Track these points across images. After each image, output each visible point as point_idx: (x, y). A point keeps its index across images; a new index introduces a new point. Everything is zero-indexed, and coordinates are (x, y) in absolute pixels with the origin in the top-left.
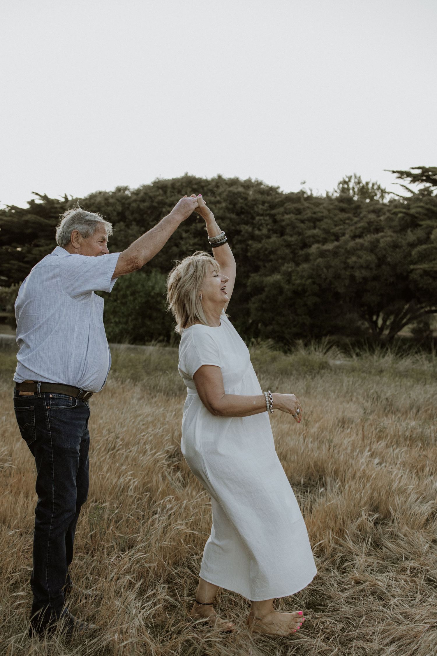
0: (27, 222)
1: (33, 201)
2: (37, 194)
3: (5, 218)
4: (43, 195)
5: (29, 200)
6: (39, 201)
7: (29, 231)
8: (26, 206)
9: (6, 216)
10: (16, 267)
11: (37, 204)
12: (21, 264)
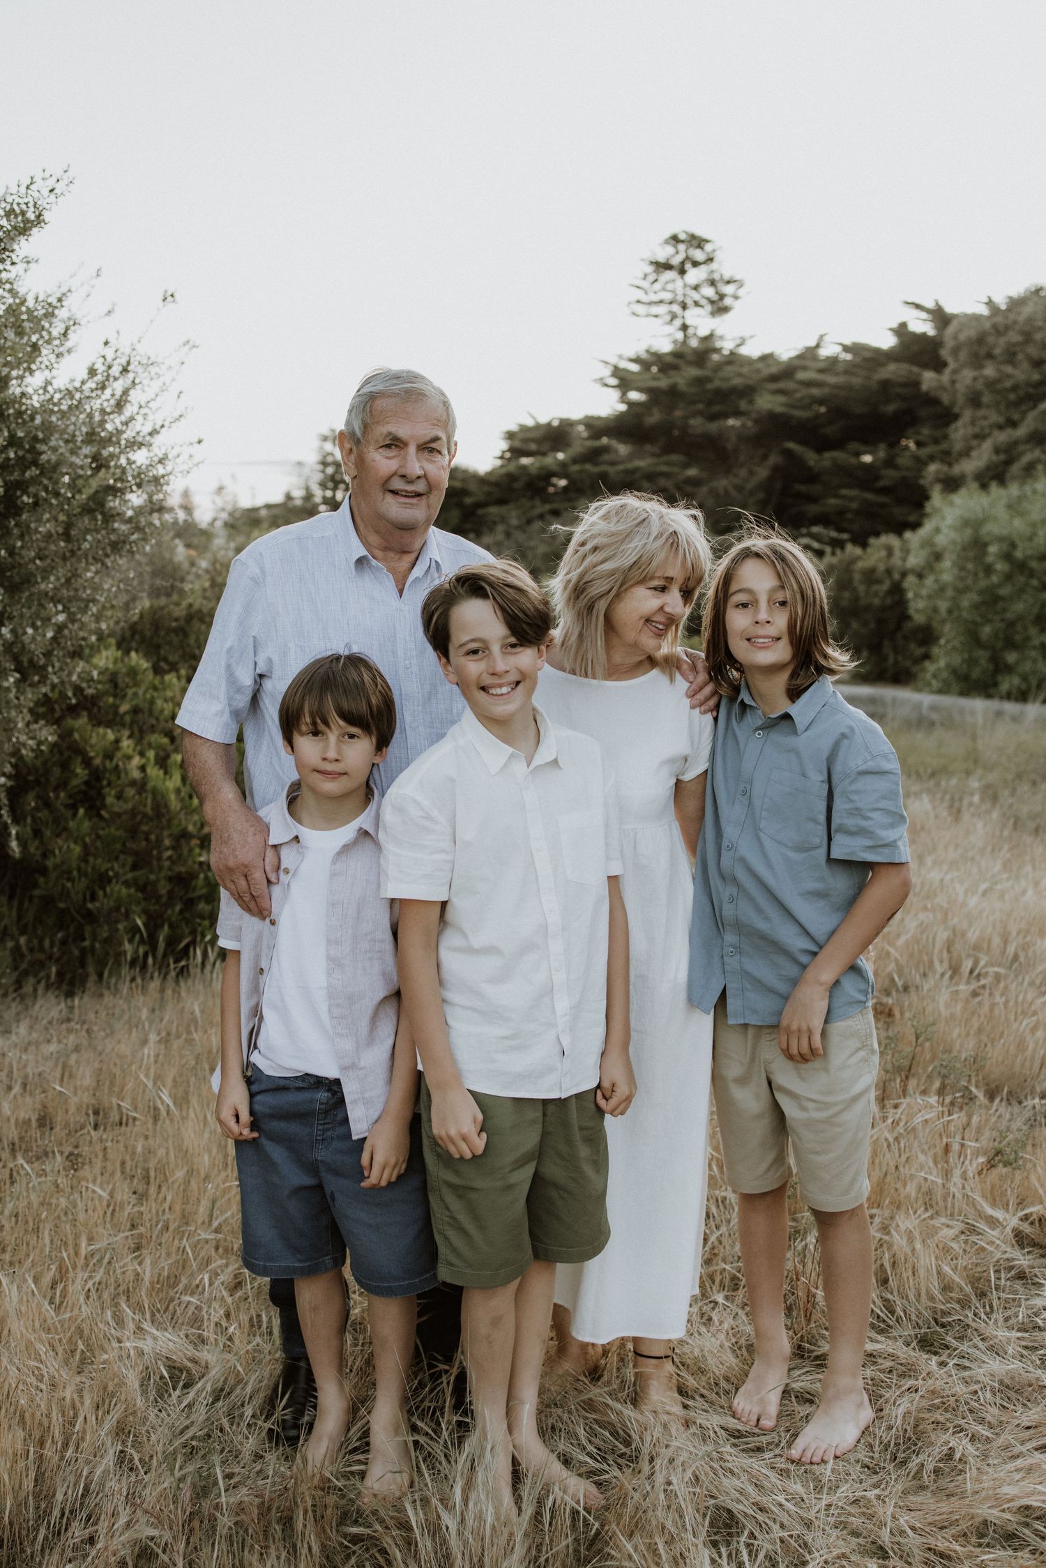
0: (885, 384)
1: (903, 325)
2: (918, 306)
3: (832, 380)
4: (930, 305)
5: (895, 325)
6: (921, 325)
7: (891, 408)
8: (886, 341)
9: (837, 374)
10: (854, 505)
11: (914, 334)
12: (870, 496)
